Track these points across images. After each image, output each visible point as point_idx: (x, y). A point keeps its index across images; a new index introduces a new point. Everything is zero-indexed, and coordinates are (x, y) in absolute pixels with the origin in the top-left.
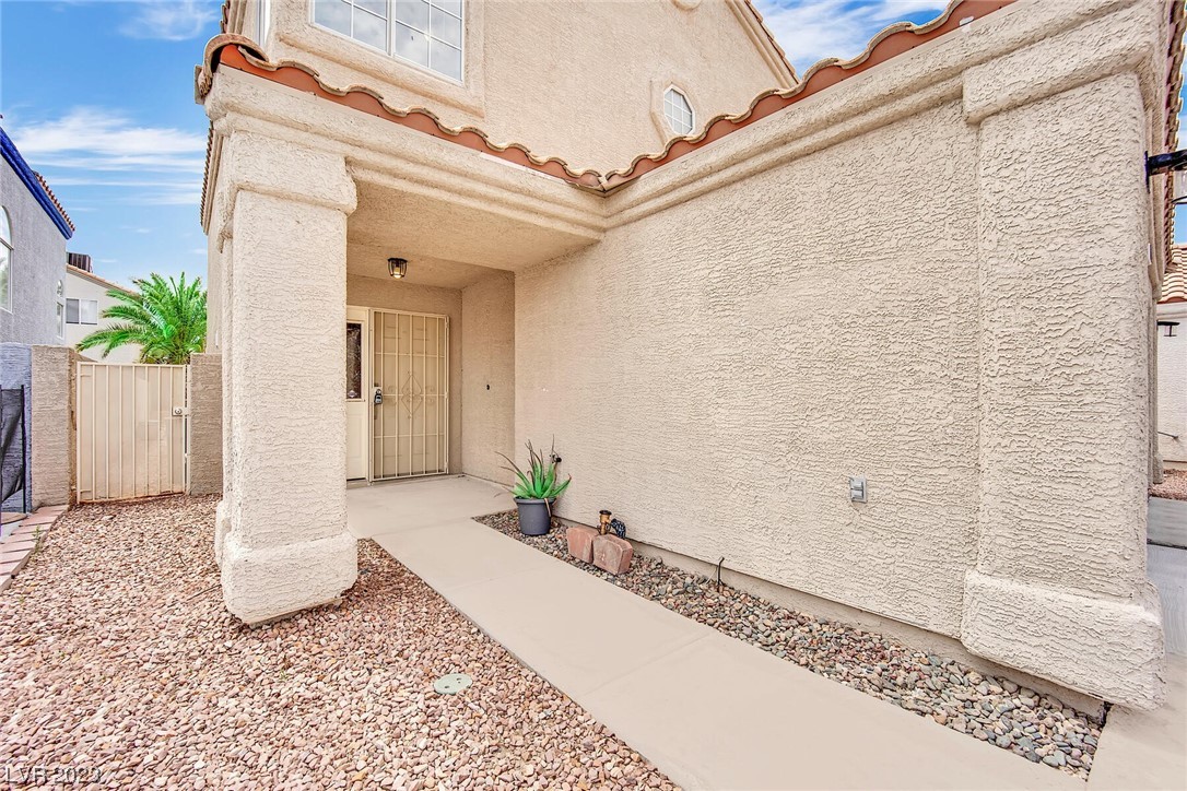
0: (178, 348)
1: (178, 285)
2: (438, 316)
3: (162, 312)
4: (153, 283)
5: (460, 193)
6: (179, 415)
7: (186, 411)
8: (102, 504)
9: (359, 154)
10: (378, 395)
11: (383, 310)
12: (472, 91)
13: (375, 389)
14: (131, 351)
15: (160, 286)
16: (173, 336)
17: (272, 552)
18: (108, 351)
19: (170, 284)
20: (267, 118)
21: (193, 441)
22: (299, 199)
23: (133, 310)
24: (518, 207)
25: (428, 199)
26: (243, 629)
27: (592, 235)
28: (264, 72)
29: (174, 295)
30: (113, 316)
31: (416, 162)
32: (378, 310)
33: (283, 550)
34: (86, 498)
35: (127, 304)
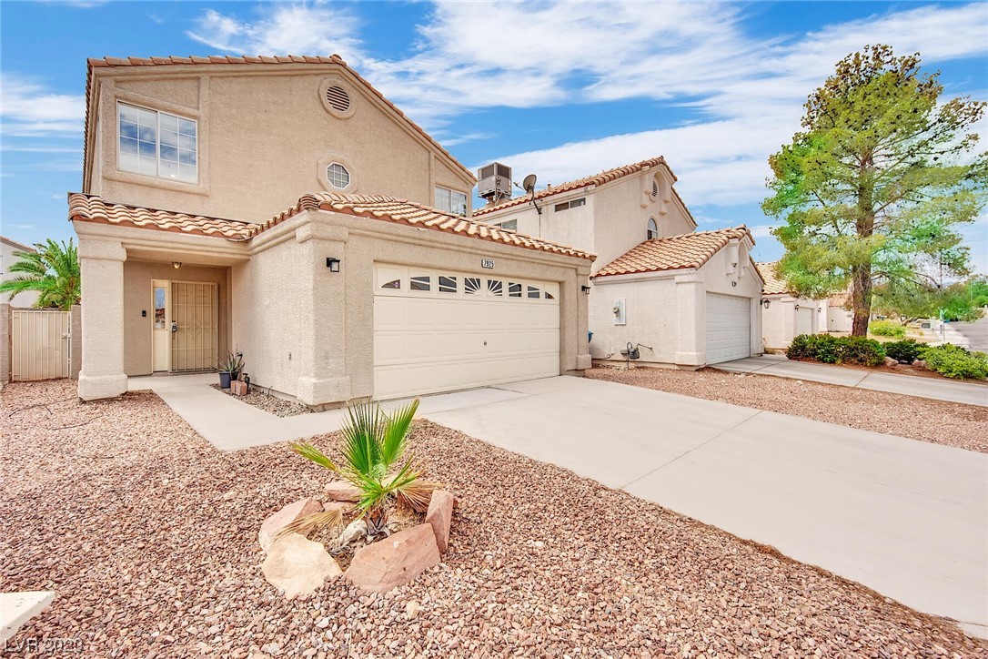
0: (68, 293)
1: (68, 246)
2: (211, 284)
3: (55, 268)
4: (48, 245)
5: (173, 248)
6: (65, 338)
7: (69, 335)
8: (25, 382)
9: (127, 241)
10: (174, 327)
11: (176, 282)
12: (201, 186)
13: (173, 324)
14: (31, 297)
15: (53, 247)
16: (64, 285)
17: (94, 378)
18: (13, 296)
19: (61, 246)
20: (90, 234)
21: (73, 350)
22: (103, 259)
23: (33, 265)
24: (202, 251)
25: (157, 252)
26: (84, 402)
27: (247, 258)
28: (89, 220)
29: (65, 253)
30: (18, 270)
31: (150, 240)
32: (174, 281)
33: (98, 378)
34: (17, 379)
35: (29, 261)
